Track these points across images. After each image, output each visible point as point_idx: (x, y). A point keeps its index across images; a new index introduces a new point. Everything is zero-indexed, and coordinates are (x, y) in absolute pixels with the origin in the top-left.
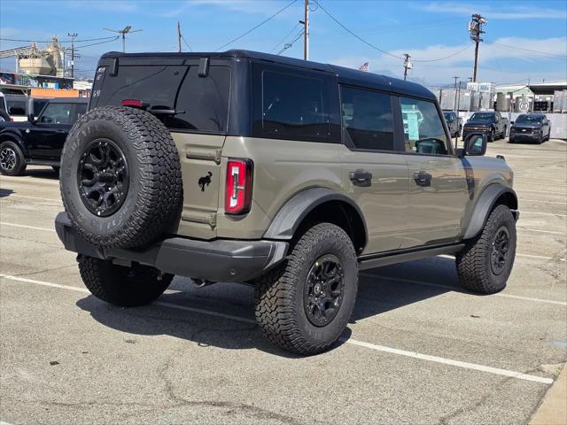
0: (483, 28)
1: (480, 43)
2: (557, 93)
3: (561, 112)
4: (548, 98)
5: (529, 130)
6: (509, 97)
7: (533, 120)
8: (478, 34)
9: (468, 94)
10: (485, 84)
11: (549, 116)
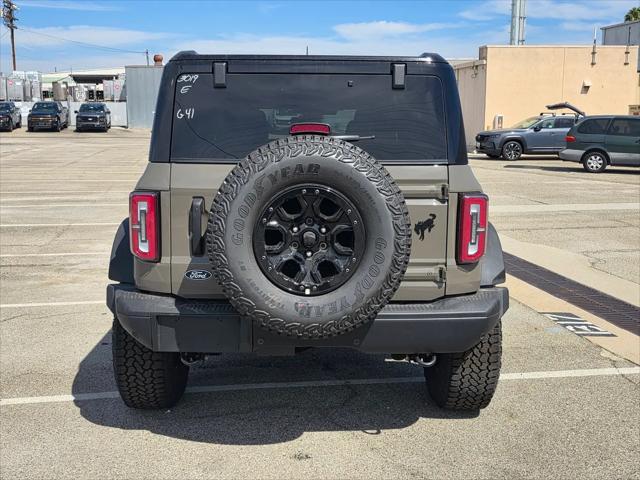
0: (15, 15)
1: (15, 30)
2: (105, 81)
3: (113, 101)
4: (100, 87)
5: (95, 119)
6: (64, 86)
7: (95, 109)
8: (11, 21)
9: (19, 84)
10: (32, 73)
11: (108, 106)
